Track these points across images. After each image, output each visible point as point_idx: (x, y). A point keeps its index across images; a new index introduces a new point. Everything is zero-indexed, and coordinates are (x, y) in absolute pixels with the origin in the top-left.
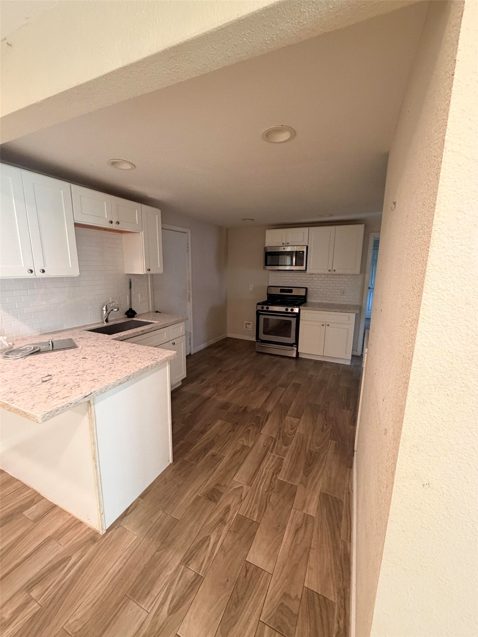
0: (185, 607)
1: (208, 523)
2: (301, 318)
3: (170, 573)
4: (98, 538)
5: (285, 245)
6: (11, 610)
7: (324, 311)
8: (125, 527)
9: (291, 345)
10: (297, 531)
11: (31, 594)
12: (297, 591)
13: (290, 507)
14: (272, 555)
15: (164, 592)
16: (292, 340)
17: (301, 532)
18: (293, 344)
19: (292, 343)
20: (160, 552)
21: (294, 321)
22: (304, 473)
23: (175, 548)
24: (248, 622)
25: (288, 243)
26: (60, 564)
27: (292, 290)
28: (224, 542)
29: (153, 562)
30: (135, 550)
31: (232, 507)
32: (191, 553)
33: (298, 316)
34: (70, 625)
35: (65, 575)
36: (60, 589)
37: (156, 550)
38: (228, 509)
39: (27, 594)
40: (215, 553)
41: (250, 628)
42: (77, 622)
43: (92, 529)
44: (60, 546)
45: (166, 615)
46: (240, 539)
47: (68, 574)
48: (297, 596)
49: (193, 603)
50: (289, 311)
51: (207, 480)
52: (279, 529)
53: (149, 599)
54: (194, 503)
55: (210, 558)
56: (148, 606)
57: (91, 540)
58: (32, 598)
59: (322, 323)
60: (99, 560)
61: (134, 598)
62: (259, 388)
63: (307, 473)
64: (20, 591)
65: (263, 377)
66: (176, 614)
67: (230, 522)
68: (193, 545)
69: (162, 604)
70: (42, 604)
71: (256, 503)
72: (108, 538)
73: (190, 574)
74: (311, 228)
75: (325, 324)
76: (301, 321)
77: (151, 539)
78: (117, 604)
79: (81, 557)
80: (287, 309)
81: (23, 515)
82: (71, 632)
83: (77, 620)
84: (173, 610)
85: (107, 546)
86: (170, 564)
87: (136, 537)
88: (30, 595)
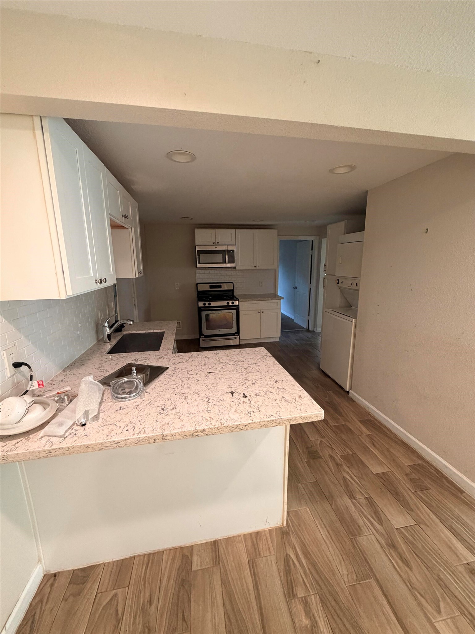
0: (382, 516)
1: (333, 472)
2: (241, 309)
3: (353, 509)
4: (286, 531)
5: (215, 244)
6: (303, 617)
7: (260, 301)
8: (292, 510)
9: (233, 334)
10: (374, 445)
11: (299, 596)
12: (408, 470)
13: (356, 436)
14: (381, 464)
15: (365, 519)
16: (234, 330)
17: (376, 444)
18: (236, 333)
19: (234, 332)
20: (333, 504)
21: (235, 312)
22: (340, 416)
23: (337, 496)
24: (411, 497)
25: (218, 243)
26: (287, 564)
27: (221, 285)
28: (355, 474)
29: (338, 512)
30: (319, 516)
31: (332, 454)
32: (348, 491)
33: (237, 308)
34: (349, 581)
35: (302, 565)
36: (312, 575)
37: (329, 505)
38: (331, 456)
39: (296, 600)
40: (358, 482)
41: (414, 498)
42: (349, 576)
43: (273, 529)
44: (268, 557)
45: (381, 526)
46: (358, 466)
47: (303, 564)
48: (410, 472)
49: (383, 511)
50: (230, 304)
51: (298, 449)
52: (366, 450)
53: (364, 529)
54: (310, 466)
55: (359, 486)
56: (368, 531)
57: (283, 535)
58: (304, 597)
59: (258, 311)
60: (308, 539)
61: (356, 536)
63: (340, 414)
64: (288, 605)
66: (383, 521)
67: (343, 463)
68: (343, 487)
69: (372, 524)
70: (315, 592)
71: (340, 445)
72: (292, 523)
73: (363, 501)
74: (238, 230)
76: (240, 312)
77: (319, 503)
78: (354, 546)
79: (294, 548)
81: (196, 572)
82: (354, 583)
83: (348, 575)
84: (380, 522)
85: (300, 528)
86: (347, 505)
87: (308, 509)
88: (299, 598)
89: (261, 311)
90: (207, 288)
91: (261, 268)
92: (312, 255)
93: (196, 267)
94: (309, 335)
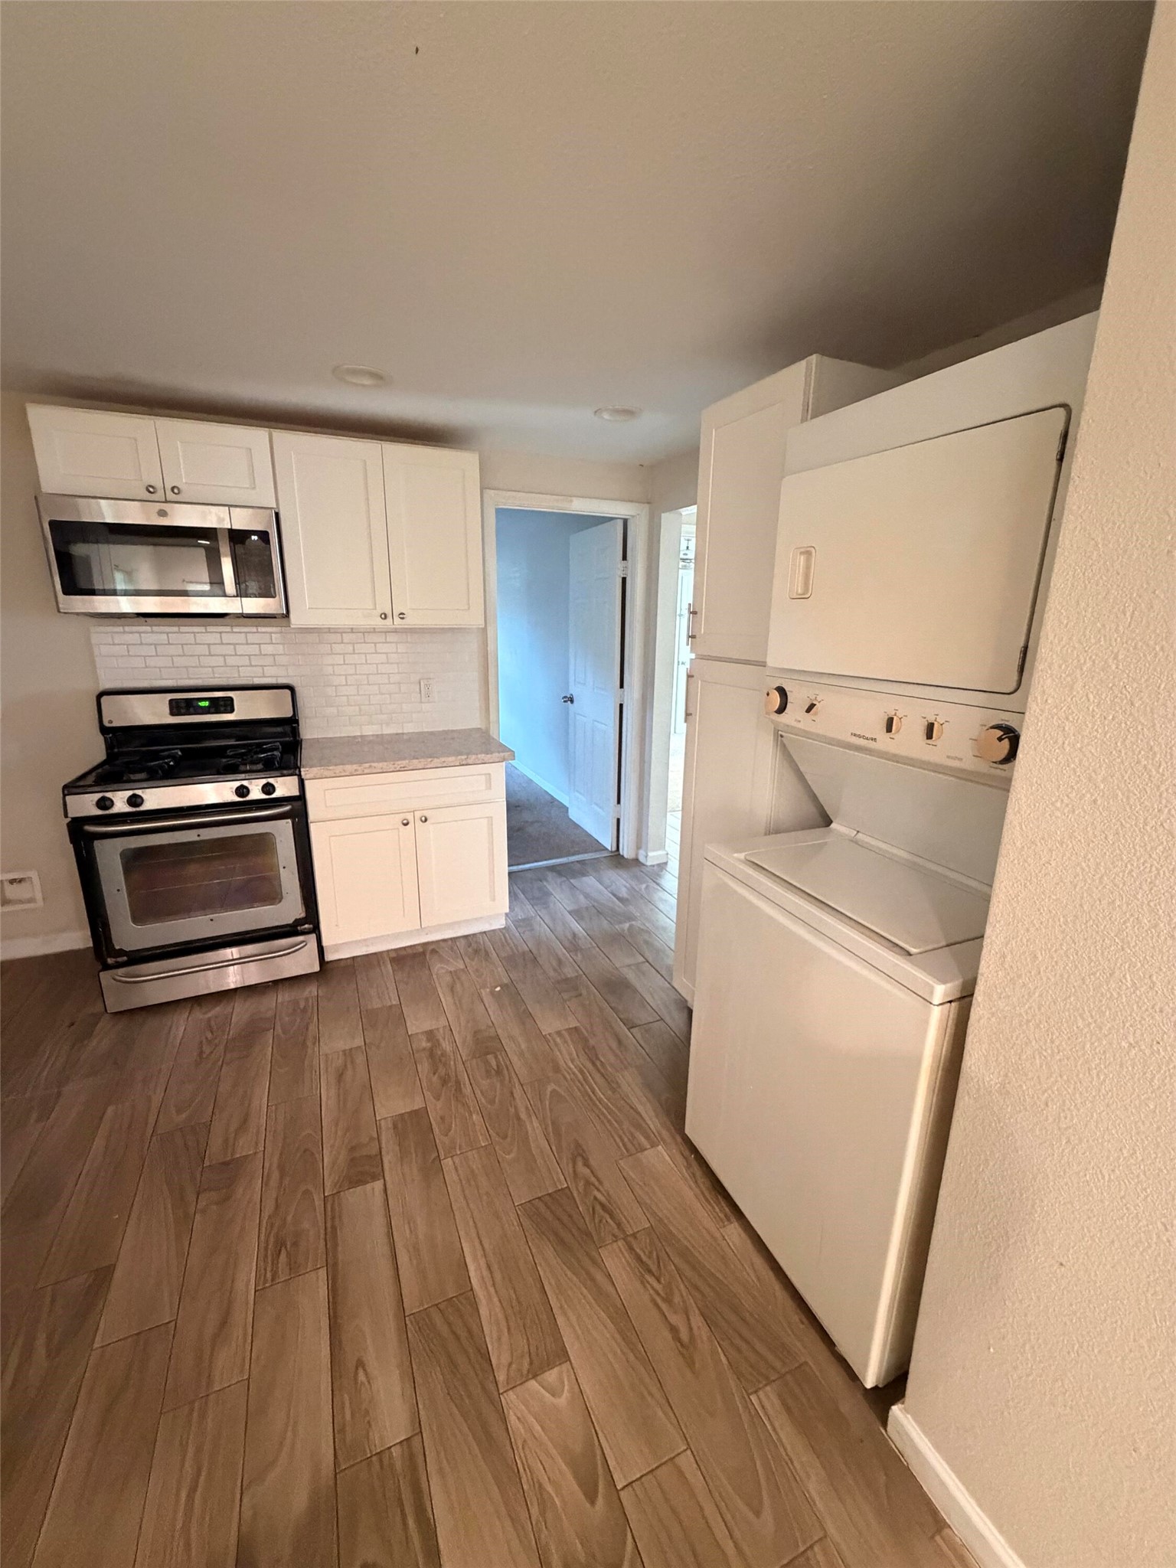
2: (313, 813)
5: (159, 495)
7: (403, 769)
9: (292, 931)
16: (290, 909)
18: (298, 922)
19: (290, 921)
21: (283, 831)
25: (176, 490)
27: (230, 699)
33: (297, 810)
50: (256, 793)
59: (402, 816)
62: (246, 1277)
65: (230, 1170)
74: (279, 435)
75: (410, 817)
76: (313, 828)
80: (242, 791)
89: (418, 814)
90: (152, 712)
91: (411, 621)
92: (624, 580)
93: (59, 611)
94: (620, 881)
